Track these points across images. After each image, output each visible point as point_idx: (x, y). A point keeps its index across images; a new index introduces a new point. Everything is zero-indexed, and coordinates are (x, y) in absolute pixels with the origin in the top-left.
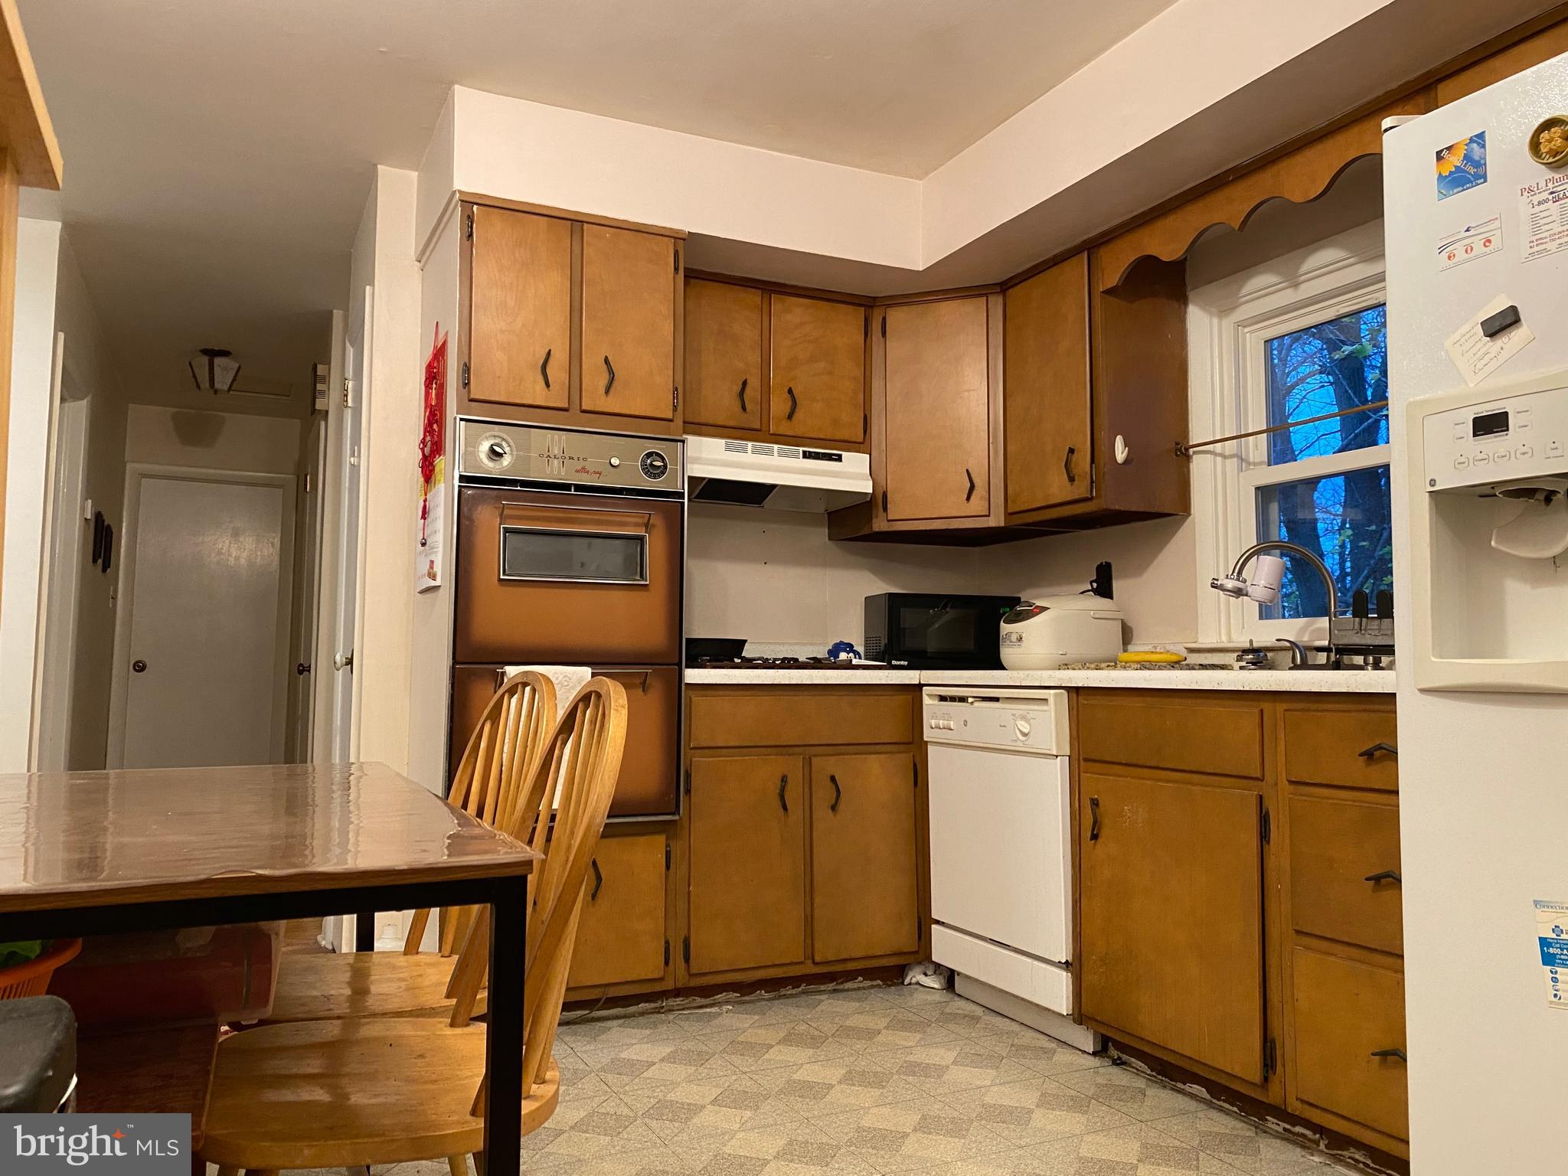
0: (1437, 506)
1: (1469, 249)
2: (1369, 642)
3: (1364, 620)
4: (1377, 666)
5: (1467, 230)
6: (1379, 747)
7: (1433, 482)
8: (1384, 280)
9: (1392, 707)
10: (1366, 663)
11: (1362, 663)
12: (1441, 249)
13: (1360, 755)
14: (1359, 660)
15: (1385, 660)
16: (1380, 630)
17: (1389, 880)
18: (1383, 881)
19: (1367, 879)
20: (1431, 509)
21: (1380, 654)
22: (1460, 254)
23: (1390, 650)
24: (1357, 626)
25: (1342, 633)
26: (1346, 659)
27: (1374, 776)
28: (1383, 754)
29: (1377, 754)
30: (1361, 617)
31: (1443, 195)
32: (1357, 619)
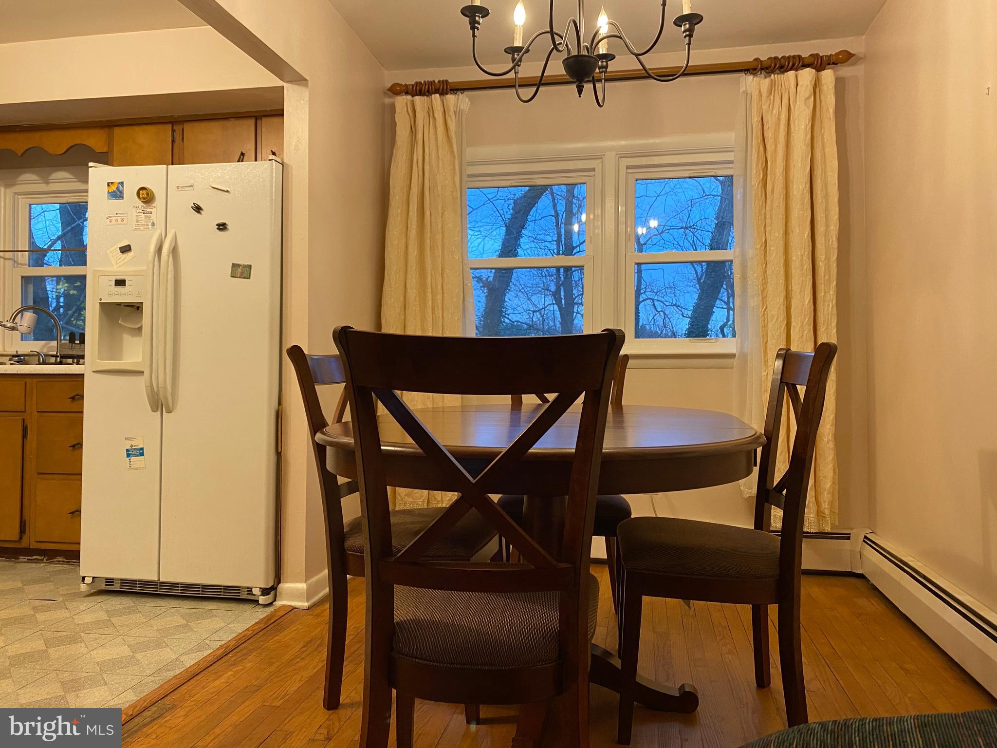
0: (102, 308)
1: (117, 221)
2: (75, 354)
3: (74, 344)
4: (78, 363)
5: (117, 214)
6: (77, 395)
7: (101, 300)
8: (87, 192)
9: (81, 380)
10: (73, 362)
11: (71, 362)
12: (108, 218)
13: (70, 398)
14: (70, 361)
15: (81, 361)
16: (80, 348)
17: (78, 446)
18: (76, 446)
19: (70, 447)
20: (99, 308)
21: (79, 358)
22: (114, 222)
23: (83, 357)
24: (70, 347)
25: (64, 349)
26: (64, 361)
27: (74, 407)
28: (78, 397)
29: (76, 397)
30: (72, 343)
31: (109, 199)
32: (71, 344)
